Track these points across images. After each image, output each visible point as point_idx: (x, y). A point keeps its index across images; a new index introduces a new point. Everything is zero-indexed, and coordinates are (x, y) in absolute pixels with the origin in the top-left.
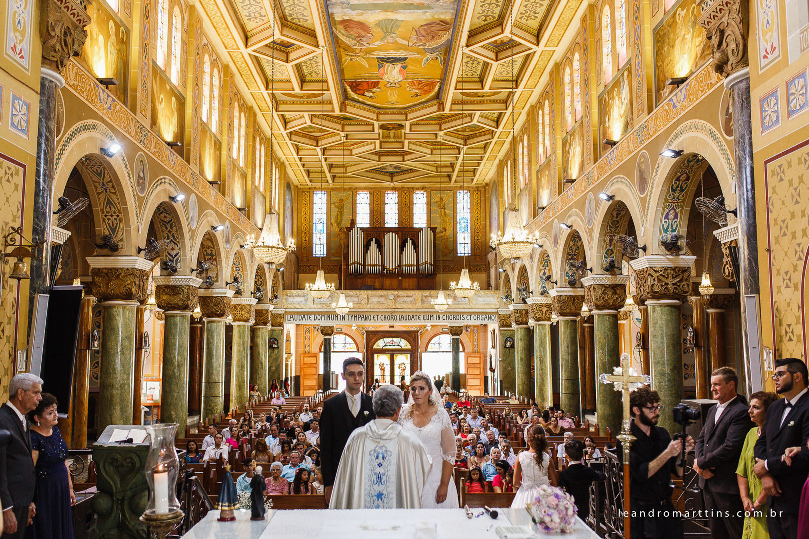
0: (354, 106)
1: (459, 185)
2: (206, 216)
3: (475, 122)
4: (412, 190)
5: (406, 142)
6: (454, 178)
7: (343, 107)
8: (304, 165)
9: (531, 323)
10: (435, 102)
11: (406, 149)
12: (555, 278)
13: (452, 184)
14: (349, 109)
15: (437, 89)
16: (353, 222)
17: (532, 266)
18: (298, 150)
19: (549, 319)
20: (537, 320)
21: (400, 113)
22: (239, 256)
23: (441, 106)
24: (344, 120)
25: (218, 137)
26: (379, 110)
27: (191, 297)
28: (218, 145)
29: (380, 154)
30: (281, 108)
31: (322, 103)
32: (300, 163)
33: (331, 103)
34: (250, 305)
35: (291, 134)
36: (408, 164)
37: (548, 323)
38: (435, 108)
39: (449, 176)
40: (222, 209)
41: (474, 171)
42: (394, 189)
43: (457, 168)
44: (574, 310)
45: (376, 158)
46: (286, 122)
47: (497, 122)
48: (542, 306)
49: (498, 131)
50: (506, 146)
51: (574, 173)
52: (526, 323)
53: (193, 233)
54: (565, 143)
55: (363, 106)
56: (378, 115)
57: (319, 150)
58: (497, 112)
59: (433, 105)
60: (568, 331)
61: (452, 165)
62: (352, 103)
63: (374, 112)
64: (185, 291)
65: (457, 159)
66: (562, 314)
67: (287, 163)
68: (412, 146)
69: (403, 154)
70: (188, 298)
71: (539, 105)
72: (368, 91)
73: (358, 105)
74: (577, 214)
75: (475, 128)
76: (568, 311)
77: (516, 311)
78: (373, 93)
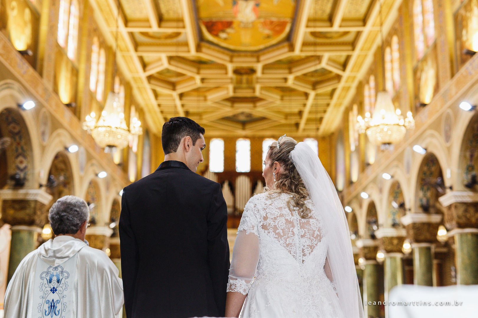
0: (209, 48)
1: (306, 133)
2: (59, 135)
3: (324, 64)
4: (261, 139)
5: (258, 87)
6: (302, 125)
7: (198, 48)
8: (162, 112)
9: (381, 256)
10: (286, 44)
11: (258, 94)
12: (407, 206)
13: (300, 133)
14: (204, 50)
15: (287, 29)
16: (207, 168)
17: (381, 200)
18: (156, 95)
19: (400, 251)
20: (388, 251)
21: (252, 56)
22: (93, 185)
23: (292, 48)
24: (199, 64)
25: (76, 64)
26: (233, 53)
27: (39, 213)
28: (75, 72)
29: (233, 100)
30: (140, 48)
31: (178, 44)
32: (158, 110)
33: (186, 44)
34: (104, 236)
35: (150, 78)
36: (259, 110)
37: (398, 256)
38: (286, 49)
39: (297, 125)
40: (77, 133)
41: (321, 119)
42: (245, 137)
43: (305, 116)
44: (428, 236)
45: (229, 104)
46: (144, 66)
47: (344, 66)
48: (392, 238)
49: (345, 75)
50: (352, 92)
51: (427, 96)
52: (375, 258)
53: (43, 149)
54: (415, 71)
55: (217, 48)
56: (232, 57)
57: (175, 94)
58: (344, 54)
59: (283, 47)
60: (423, 260)
61: (300, 113)
62: (207, 45)
63: (227, 55)
64: (33, 205)
65: (305, 105)
66: (417, 240)
67: (146, 110)
68: (264, 92)
69: (254, 100)
70: (35, 213)
71: (386, 43)
72: (223, 31)
73: (212, 47)
74: (432, 136)
75: (324, 72)
76: (422, 237)
77: (365, 248)
78: (228, 34)
